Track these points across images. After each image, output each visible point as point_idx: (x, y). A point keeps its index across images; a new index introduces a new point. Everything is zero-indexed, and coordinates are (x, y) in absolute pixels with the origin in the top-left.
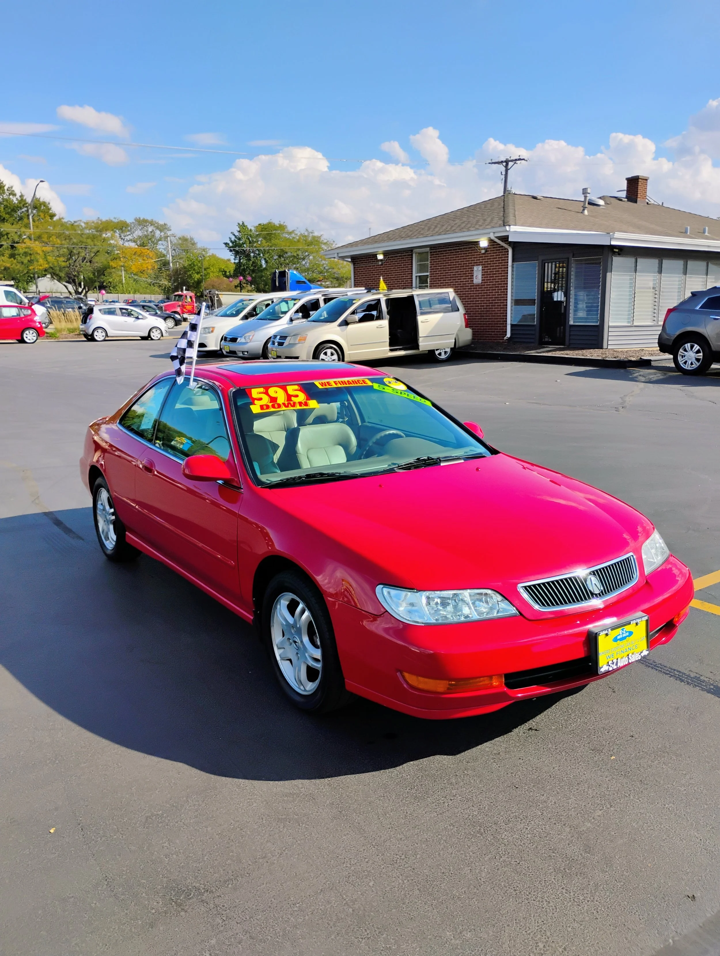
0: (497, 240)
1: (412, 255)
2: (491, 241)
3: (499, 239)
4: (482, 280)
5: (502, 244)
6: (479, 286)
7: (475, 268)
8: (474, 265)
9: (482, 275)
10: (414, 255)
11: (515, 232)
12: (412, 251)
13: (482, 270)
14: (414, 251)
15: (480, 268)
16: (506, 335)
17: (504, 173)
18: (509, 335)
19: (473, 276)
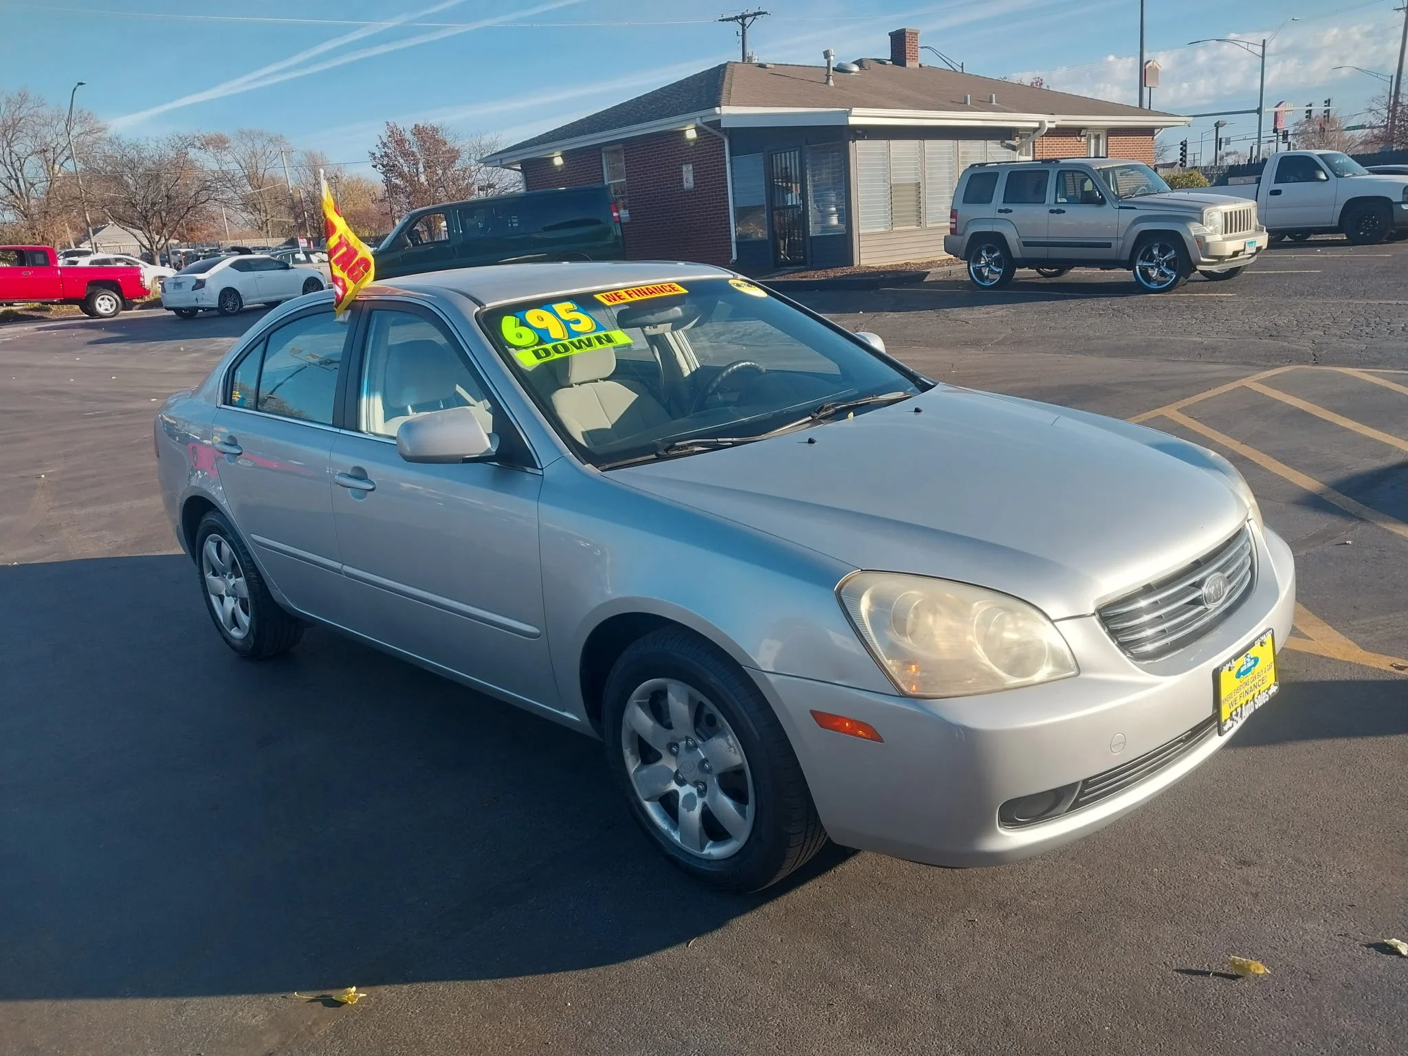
0: (706, 127)
1: (601, 155)
2: (697, 129)
3: (710, 127)
4: (695, 184)
5: (714, 132)
6: (691, 192)
7: (684, 168)
8: (682, 164)
9: (694, 177)
10: (603, 154)
11: (729, 115)
12: (600, 149)
13: (694, 169)
14: (603, 149)
15: (691, 167)
16: (732, 257)
17: (740, 33)
18: (735, 257)
19: (682, 178)
